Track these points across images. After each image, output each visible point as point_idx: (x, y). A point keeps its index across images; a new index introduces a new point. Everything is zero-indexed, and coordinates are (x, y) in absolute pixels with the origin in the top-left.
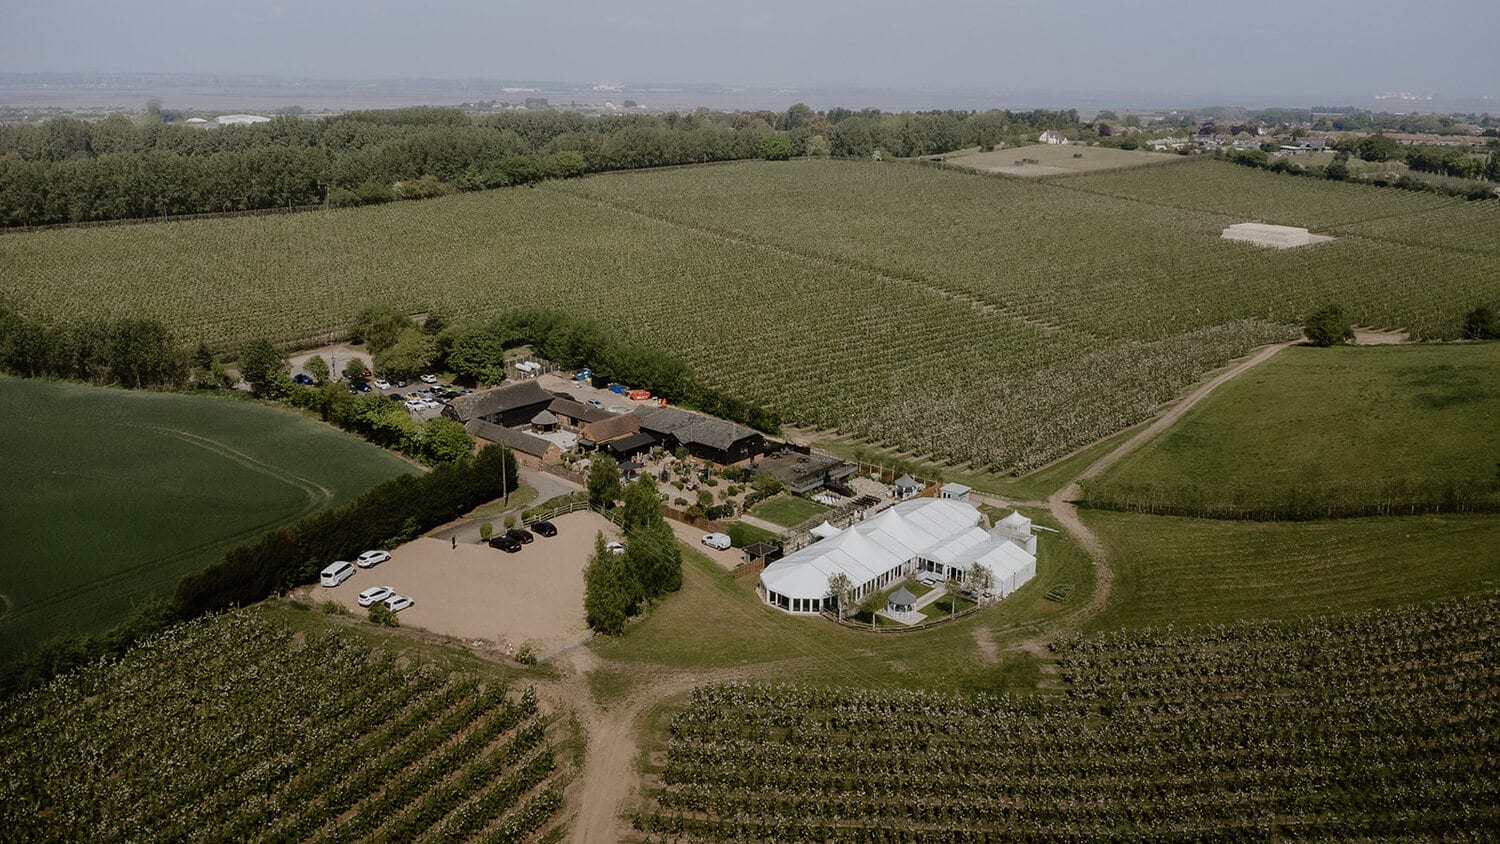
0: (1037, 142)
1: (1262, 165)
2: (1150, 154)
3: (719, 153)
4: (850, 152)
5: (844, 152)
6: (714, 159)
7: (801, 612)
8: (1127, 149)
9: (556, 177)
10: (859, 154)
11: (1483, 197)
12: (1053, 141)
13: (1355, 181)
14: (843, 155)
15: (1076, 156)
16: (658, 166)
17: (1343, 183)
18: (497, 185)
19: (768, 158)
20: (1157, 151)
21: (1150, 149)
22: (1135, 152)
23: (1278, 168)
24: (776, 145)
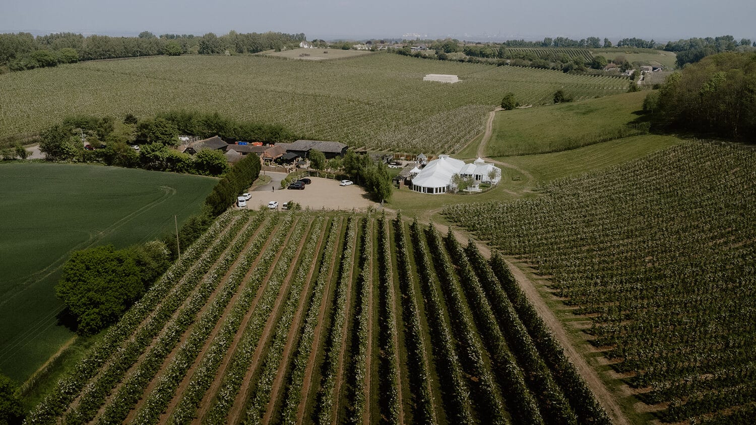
0: (299, 47)
1: (410, 55)
2: (356, 51)
3: (144, 51)
4: (213, 52)
5: (209, 51)
6: (142, 55)
7: (438, 193)
8: (345, 49)
9: (63, 62)
10: (218, 53)
11: (503, 65)
12: (306, 47)
13: (451, 60)
14: (208, 53)
15: (325, 52)
16: (114, 58)
17: (447, 61)
18: (33, 68)
19: (170, 54)
20: (359, 50)
21: (356, 49)
22: (349, 50)
23: (417, 56)
24: (174, 47)
